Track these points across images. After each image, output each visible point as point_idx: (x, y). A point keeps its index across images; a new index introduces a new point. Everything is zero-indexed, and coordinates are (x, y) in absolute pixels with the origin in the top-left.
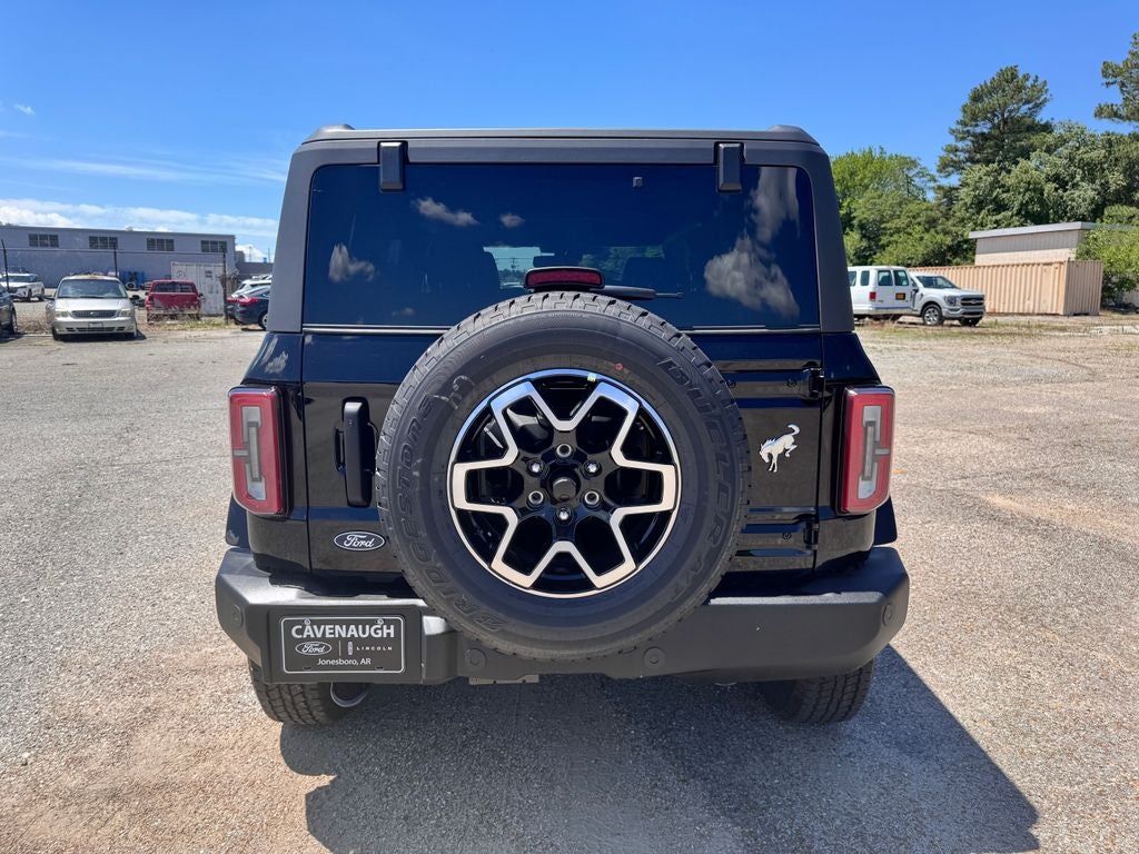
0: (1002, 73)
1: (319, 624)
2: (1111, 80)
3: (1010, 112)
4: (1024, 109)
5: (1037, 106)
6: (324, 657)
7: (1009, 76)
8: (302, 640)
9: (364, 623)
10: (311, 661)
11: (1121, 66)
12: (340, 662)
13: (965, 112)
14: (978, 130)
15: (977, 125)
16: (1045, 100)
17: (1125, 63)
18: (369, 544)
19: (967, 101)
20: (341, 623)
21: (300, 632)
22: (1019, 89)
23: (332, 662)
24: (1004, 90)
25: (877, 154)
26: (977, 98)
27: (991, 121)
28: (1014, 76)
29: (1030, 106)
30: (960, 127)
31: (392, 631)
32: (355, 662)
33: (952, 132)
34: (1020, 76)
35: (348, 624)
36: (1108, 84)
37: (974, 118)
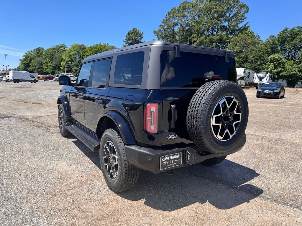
0: (134, 29)
1: (167, 157)
2: (155, 34)
3: (136, 38)
4: (139, 38)
5: (141, 38)
6: (168, 164)
7: (135, 30)
8: (164, 161)
9: (175, 155)
10: (165, 166)
11: (157, 31)
12: (171, 165)
13: (127, 37)
14: (130, 42)
15: (129, 41)
16: (143, 37)
17: (158, 31)
18: (174, 137)
19: (127, 35)
20: (171, 156)
21: (164, 159)
22: (138, 33)
23: (169, 165)
24: (134, 33)
25: (106, 45)
26: (129, 34)
27: (132, 40)
28: (136, 30)
29: (140, 38)
30: (126, 41)
31: (180, 156)
32: (173, 164)
33: (124, 42)
34: (138, 30)
35: (172, 156)
36: (155, 35)
37: (129, 39)
